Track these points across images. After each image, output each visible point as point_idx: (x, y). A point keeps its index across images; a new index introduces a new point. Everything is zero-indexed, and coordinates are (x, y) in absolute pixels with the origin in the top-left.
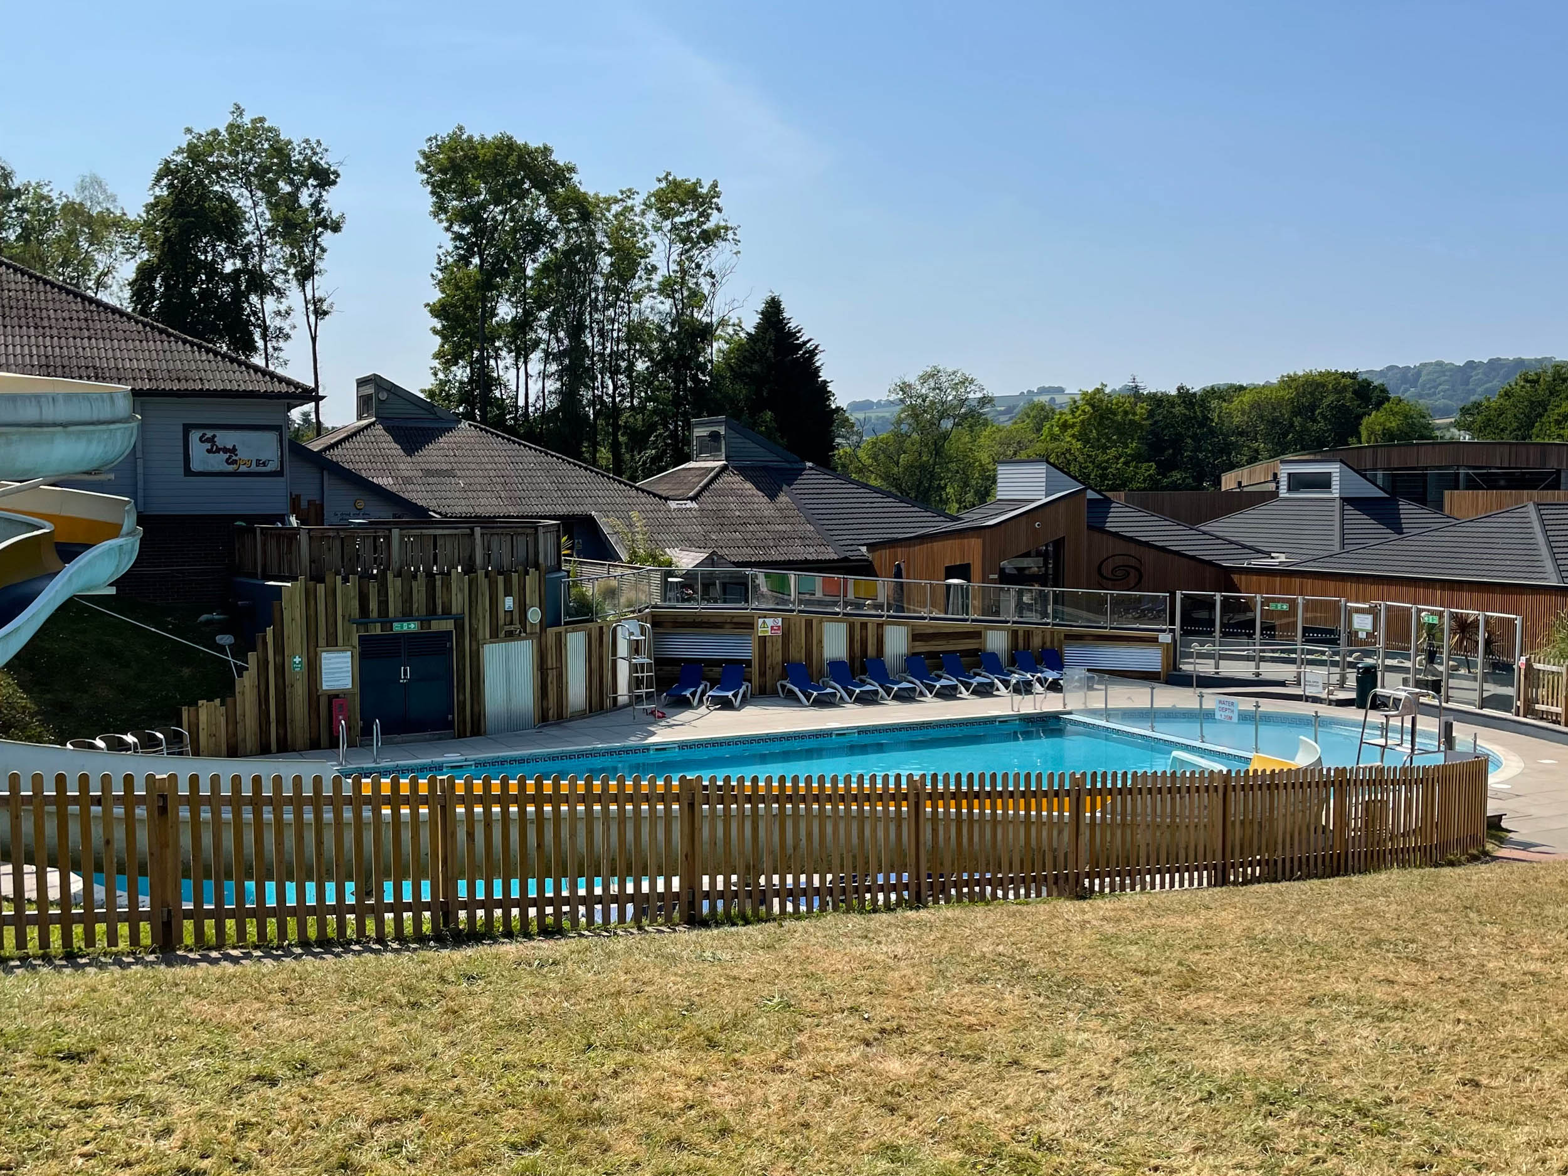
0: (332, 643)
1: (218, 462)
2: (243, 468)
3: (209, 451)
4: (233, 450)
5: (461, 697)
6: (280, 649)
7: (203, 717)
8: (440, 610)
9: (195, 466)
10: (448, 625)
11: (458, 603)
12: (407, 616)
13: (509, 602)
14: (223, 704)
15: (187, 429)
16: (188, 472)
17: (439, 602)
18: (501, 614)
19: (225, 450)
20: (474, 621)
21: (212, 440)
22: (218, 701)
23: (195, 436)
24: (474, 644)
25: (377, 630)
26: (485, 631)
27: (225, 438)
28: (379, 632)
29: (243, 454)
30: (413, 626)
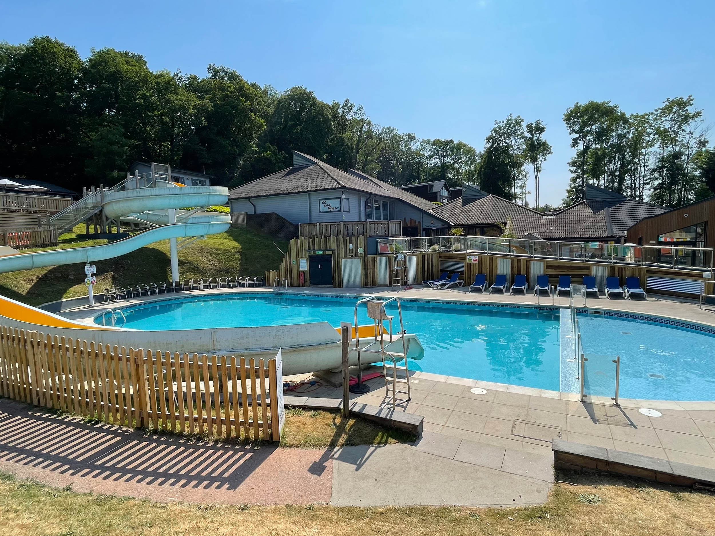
0: (302, 257)
1: (326, 209)
2: (332, 210)
3: (324, 206)
4: (330, 205)
5: (335, 275)
6: (290, 258)
7: (271, 275)
8: (328, 248)
9: (321, 210)
10: (330, 253)
11: (333, 246)
12: (320, 250)
13: (351, 246)
14: (276, 272)
15: (320, 200)
16: (320, 212)
17: (328, 246)
18: (348, 250)
19: (328, 205)
20: (338, 252)
21: (325, 203)
22: (275, 271)
23: (321, 202)
24: (339, 259)
25: (312, 253)
26: (342, 255)
27: (328, 202)
28: (313, 254)
29: (332, 206)
30: (321, 253)
